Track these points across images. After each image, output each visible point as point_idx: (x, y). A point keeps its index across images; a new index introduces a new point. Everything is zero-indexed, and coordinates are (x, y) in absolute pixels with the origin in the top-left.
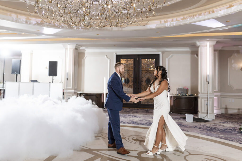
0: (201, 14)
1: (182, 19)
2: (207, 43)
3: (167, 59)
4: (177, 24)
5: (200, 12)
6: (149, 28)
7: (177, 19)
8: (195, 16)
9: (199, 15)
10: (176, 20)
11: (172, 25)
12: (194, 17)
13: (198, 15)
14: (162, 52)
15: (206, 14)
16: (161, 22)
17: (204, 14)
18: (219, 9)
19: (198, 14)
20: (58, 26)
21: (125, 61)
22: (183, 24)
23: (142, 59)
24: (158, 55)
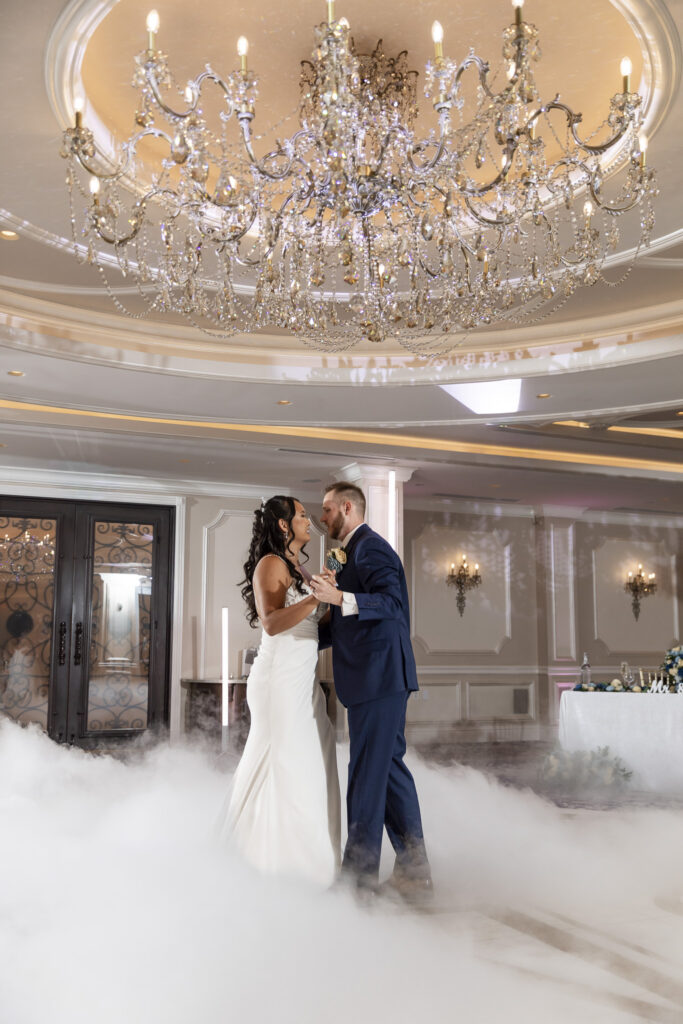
0: (482, 356)
1: (408, 364)
2: (387, 473)
3: (205, 530)
4: (394, 380)
5: (479, 350)
6: (281, 378)
7: (389, 361)
8: (457, 360)
9: (474, 359)
10: (385, 364)
11: (373, 380)
12: (454, 363)
13: (469, 359)
15: (501, 358)
16: (325, 362)
17: (493, 358)
18: (546, 347)
19: (469, 355)
21: (15, 526)
22: (416, 382)
23: (97, 524)
24: (170, 510)
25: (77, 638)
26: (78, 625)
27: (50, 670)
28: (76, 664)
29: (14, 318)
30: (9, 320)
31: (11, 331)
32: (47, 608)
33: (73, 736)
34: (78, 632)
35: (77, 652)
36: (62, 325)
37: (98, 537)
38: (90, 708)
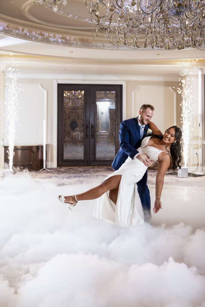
3: (133, 92)
14: (127, 82)
20: (31, 37)
23: (97, 92)
24: (121, 86)
25: (92, 130)
26: (92, 125)
27: (84, 140)
28: (92, 138)
29: (72, 37)
30: (70, 38)
31: (71, 42)
32: (82, 120)
33: (92, 161)
34: (92, 128)
35: (92, 134)
36: (86, 38)
37: (97, 96)
38: (97, 152)
